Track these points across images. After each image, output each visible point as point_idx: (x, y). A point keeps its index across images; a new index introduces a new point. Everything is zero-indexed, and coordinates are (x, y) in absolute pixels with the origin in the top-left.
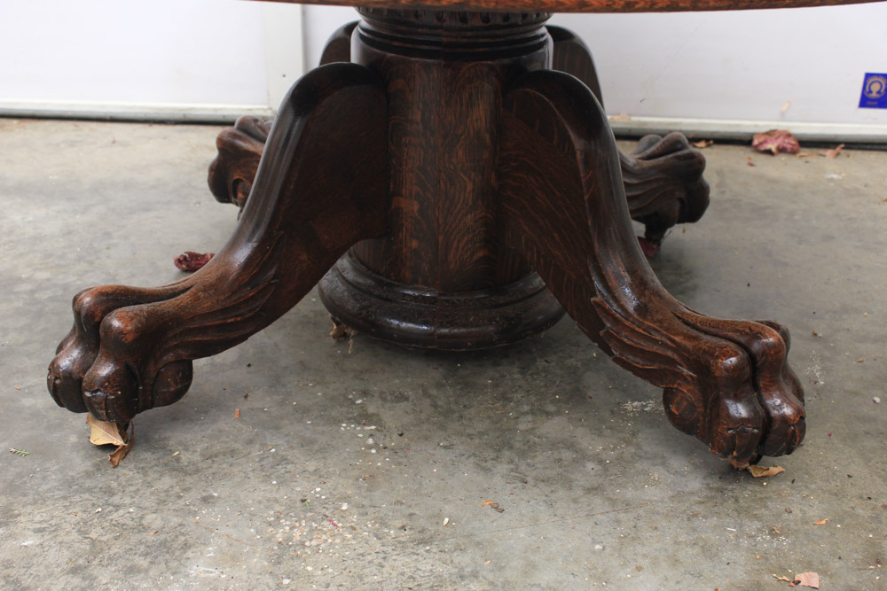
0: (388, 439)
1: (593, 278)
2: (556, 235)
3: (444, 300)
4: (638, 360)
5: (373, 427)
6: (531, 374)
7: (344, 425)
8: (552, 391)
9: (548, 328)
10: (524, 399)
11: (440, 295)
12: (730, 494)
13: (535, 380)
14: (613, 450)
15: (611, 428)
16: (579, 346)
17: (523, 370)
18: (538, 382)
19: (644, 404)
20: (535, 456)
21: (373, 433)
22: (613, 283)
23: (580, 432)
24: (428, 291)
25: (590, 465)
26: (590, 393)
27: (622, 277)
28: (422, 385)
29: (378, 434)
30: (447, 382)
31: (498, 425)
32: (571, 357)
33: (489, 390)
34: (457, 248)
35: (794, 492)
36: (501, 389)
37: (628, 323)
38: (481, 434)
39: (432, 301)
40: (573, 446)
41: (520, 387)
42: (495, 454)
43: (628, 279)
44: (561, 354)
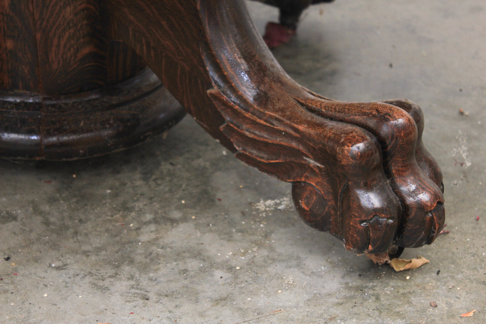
1: (208, 68)
2: (164, 23)
3: (49, 105)
4: (262, 155)
6: (155, 180)
8: (177, 196)
9: (170, 127)
10: (146, 208)
11: (44, 99)
12: (371, 292)
13: (159, 185)
14: (244, 254)
15: (241, 231)
17: (146, 177)
18: (162, 187)
19: (278, 201)
20: (158, 269)
22: (229, 71)
23: (208, 238)
24: (31, 96)
25: (218, 274)
26: (219, 195)
27: (238, 65)
28: (33, 202)
31: (117, 239)
33: (108, 200)
34: (58, 46)
35: (439, 283)
36: (121, 199)
37: (248, 115)
38: (98, 250)
39: (36, 107)
40: (200, 254)
41: (142, 195)
42: (114, 271)
43: (244, 65)
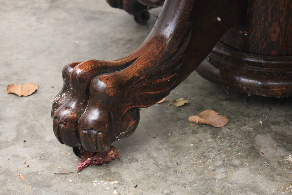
0: (127, 190)
5: (116, 182)
7: (95, 181)
16: (249, 117)
21: (116, 186)
29: (120, 187)
30: (163, 147)
32: (245, 125)
44: (238, 123)
